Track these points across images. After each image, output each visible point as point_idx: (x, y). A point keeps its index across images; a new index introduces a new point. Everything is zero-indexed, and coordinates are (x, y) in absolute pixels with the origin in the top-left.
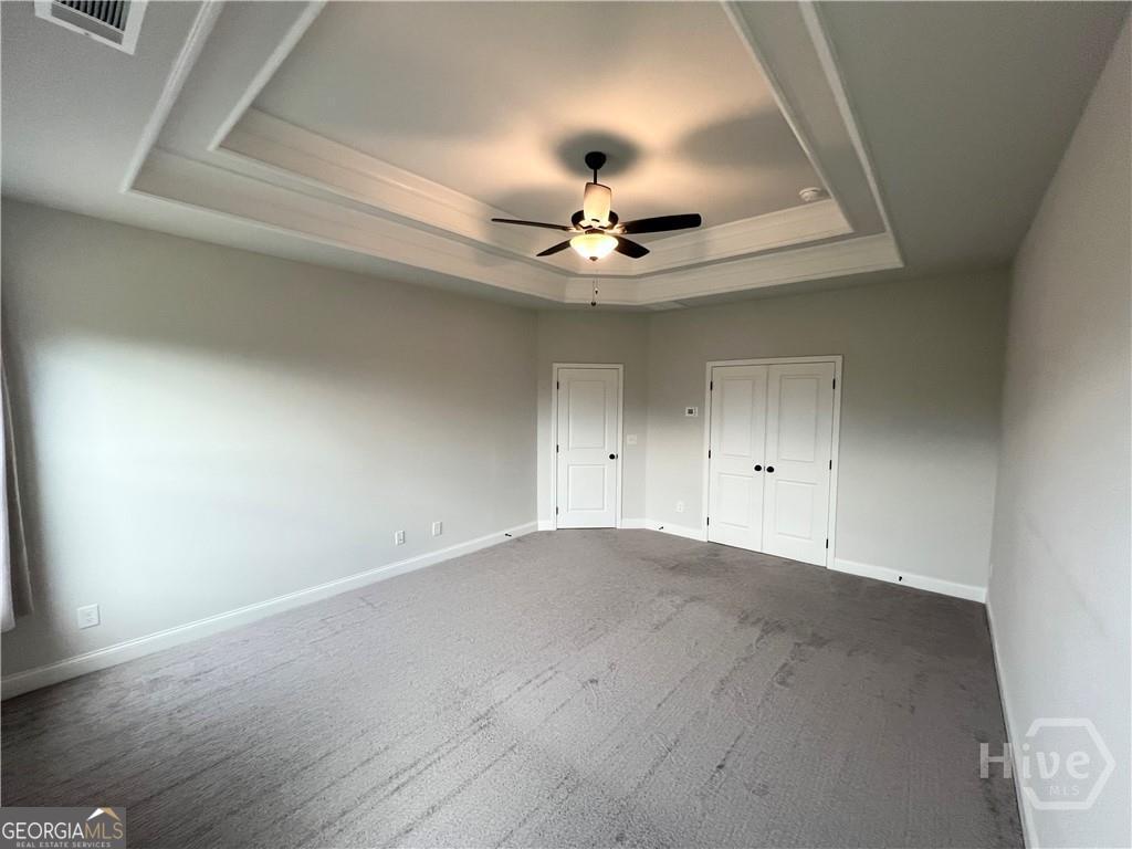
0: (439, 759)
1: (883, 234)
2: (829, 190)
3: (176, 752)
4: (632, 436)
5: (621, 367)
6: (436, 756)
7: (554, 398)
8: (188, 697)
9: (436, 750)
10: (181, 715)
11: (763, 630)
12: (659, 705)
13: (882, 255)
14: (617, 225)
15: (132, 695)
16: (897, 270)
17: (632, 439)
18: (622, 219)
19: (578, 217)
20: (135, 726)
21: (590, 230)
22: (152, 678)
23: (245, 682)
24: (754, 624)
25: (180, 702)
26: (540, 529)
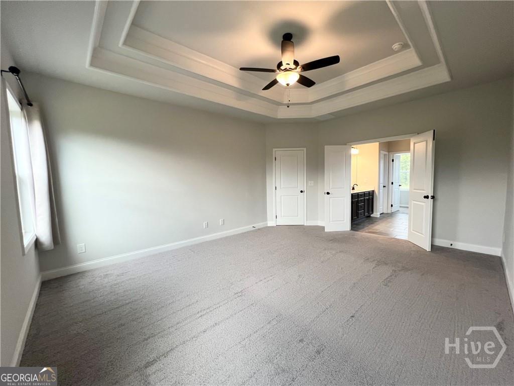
0: (219, 306)
1: (440, 64)
2: (410, 43)
3: (112, 299)
4: (311, 182)
5: (305, 149)
6: (218, 306)
7: (274, 164)
8: (118, 281)
9: (218, 304)
10: (115, 287)
11: (376, 264)
12: (322, 292)
13: (439, 75)
14: (298, 67)
15: (97, 279)
16: (447, 82)
17: (311, 183)
18: (301, 63)
19: (280, 64)
20: (98, 289)
21: (286, 70)
22: (105, 274)
23: (141, 277)
24: (371, 262)
25: (116, 282)
26: (269, 225)
